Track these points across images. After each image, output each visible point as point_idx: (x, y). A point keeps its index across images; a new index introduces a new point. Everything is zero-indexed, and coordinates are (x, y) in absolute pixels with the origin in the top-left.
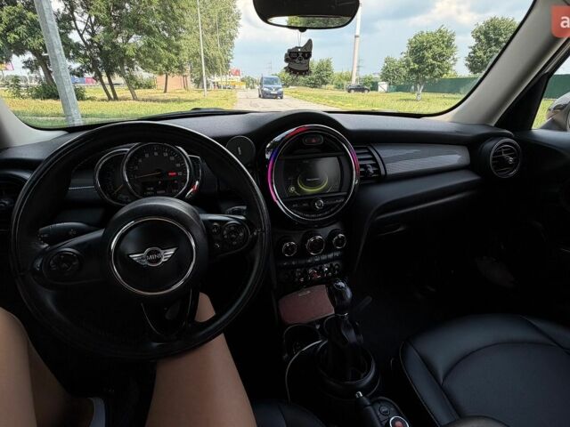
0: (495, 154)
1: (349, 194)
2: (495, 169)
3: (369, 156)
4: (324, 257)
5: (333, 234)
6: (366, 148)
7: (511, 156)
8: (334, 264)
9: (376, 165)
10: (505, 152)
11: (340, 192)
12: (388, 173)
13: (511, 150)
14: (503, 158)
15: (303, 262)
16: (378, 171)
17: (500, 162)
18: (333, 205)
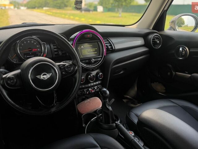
0: (153, 40)
1: (102, 57)
2: (153, 45)
3: (108, 42)
4: (95, 83)
5: (97, 74)
6: (107, 39)
7: (158, 40)
8: (99, 86)
9: (111, 45)
10: (156, 39)
11: (99, 56)
12: (116, 48)
13: (158, 38)
14: (155, 41)
15: (87, 86)
16: (112, 48)
17: (155, 43)
18: (97, 61)
